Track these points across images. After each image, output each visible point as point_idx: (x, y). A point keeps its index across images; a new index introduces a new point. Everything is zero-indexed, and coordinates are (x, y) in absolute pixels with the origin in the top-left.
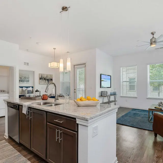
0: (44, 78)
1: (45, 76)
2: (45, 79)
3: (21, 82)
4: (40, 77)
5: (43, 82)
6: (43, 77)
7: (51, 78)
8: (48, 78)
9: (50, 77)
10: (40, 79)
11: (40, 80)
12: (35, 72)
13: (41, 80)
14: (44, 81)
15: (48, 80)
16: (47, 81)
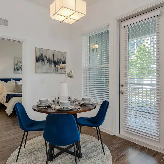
0: (46, 58)
1: (49, 55)
2: (48, 61)
3: (17, 71)
4: (38, 56)
5: (44, 68)
6: (43, 55)
7: (63, 60)
8: (56, 60)
9: (59, 56)
10: (38, 60)
11: (37, 63)
12: (24, 43)
13: (40, 62)
14: (48, 64)
15: (56, 63)
16: (53, 66)
